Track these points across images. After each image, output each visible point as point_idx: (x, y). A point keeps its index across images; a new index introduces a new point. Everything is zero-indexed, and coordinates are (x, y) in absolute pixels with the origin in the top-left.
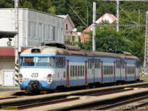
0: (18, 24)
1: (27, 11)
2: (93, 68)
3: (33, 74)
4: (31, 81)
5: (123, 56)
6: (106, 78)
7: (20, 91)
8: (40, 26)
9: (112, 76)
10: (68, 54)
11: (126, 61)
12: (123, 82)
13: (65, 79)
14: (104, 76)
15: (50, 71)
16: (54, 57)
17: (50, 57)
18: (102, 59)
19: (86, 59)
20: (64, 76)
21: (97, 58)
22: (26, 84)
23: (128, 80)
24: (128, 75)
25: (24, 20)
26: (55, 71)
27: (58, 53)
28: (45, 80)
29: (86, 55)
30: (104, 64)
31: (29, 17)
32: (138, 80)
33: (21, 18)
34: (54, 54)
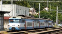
0: (12, 9)
1: (15, 5)
2: (36, 23)
3: (13, 25)
4: (12, 27)
5: (47, 20)
6: (41, 26)
7: (9, 31)
8: (20, 10)
9: (43, 26)
10: (26, 19)
11: (48, 21)
12: (47, 28)
13: (25, 27)
14: (40, 26)
15: (19, 24)
16: (20, 20)
17: (19, 20)
18: (39, 20)
19: (33, 20)
20: (24, 26)
21: (37, 20)
22: (11, 28)
23: (49, 27)
24: (49, 26)
25: (14, 8)
26: (21, 24)
27: (22, 18)
28: (17, 27)
29: (33, 19)
30: (40, 22)
31: (16, 7)
32: (53, 27)
33: (13, 7)
34: (20, 19)
